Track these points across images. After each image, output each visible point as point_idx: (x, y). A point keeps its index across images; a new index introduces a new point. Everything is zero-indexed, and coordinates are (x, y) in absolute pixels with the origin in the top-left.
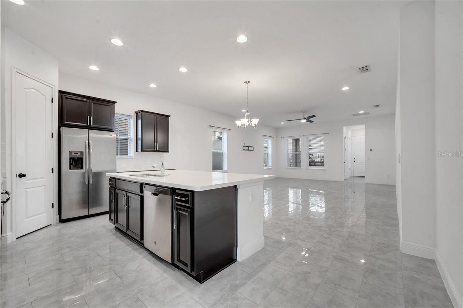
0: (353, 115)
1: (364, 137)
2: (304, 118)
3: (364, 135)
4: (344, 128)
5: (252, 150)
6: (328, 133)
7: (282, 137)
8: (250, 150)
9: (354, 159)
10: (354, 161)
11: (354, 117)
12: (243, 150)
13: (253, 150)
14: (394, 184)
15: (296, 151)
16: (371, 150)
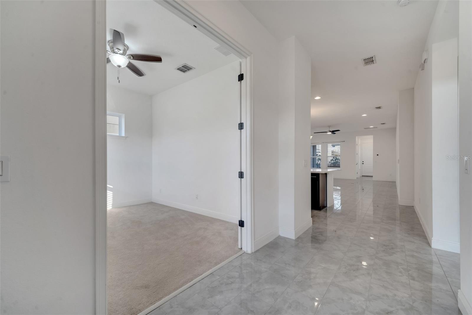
0: (365, 129)
1: (373, 144)
2: (330, 131)
3: (373, 142)
4: (357, 137)
6: (344, 141)
9: (363, 162)
10: (363, 164)
11: (366, 129)
14: (395, 181)
15: (313, 155)
16: (378, 155)
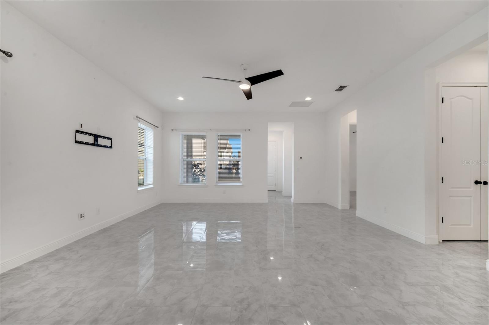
5: (106, 147)
7: (173, 130)
8: (101, 146)
12: (77, 142)
13: (111, 147)
16: (301, 158)
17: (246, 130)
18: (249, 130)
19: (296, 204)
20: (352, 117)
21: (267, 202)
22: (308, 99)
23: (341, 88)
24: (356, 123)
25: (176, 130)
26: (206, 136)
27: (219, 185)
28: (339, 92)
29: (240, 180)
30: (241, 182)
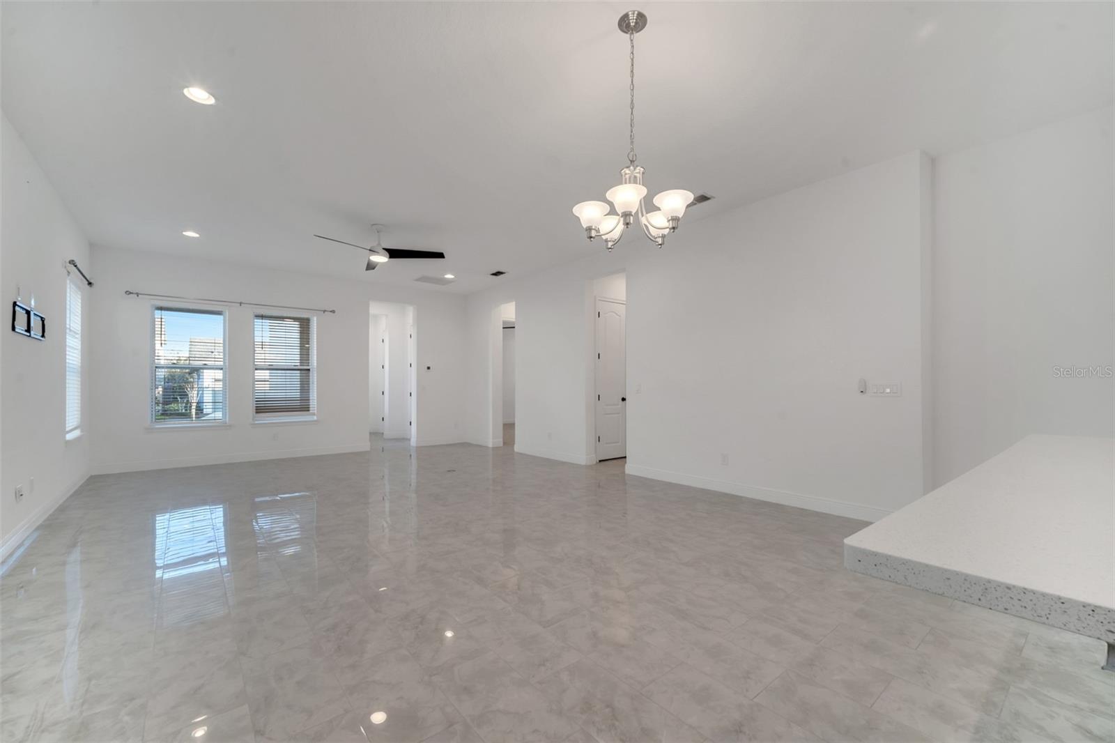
7: (129, 293)
16: (429, 368)
17: (324, 311)
18: (333, 312)
19: (419, 449)
20: (508, 311)
21: (369, 449)
22: (449, 276)
23: (498, 274)
24: (514, 320)
25: (138, 294)
26: (222, 311)
27: (257, 422)
28: (494, 277)
29: (309, 410)
30: (314, 414)
